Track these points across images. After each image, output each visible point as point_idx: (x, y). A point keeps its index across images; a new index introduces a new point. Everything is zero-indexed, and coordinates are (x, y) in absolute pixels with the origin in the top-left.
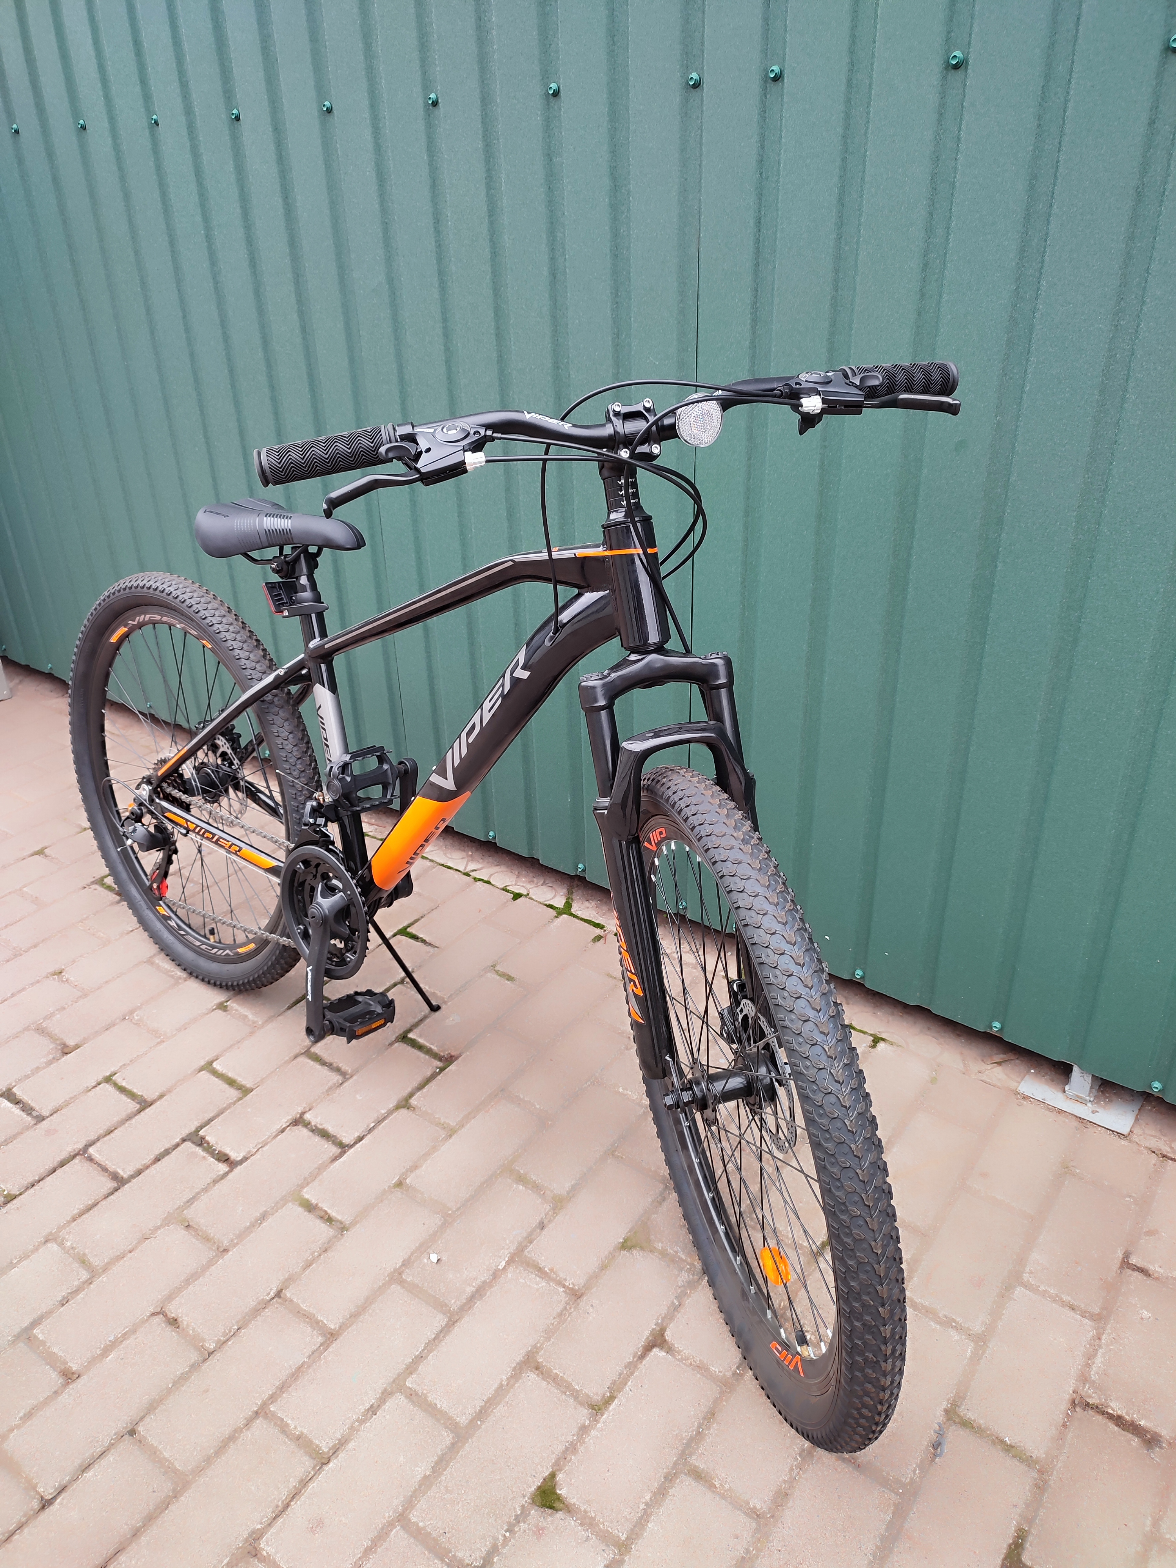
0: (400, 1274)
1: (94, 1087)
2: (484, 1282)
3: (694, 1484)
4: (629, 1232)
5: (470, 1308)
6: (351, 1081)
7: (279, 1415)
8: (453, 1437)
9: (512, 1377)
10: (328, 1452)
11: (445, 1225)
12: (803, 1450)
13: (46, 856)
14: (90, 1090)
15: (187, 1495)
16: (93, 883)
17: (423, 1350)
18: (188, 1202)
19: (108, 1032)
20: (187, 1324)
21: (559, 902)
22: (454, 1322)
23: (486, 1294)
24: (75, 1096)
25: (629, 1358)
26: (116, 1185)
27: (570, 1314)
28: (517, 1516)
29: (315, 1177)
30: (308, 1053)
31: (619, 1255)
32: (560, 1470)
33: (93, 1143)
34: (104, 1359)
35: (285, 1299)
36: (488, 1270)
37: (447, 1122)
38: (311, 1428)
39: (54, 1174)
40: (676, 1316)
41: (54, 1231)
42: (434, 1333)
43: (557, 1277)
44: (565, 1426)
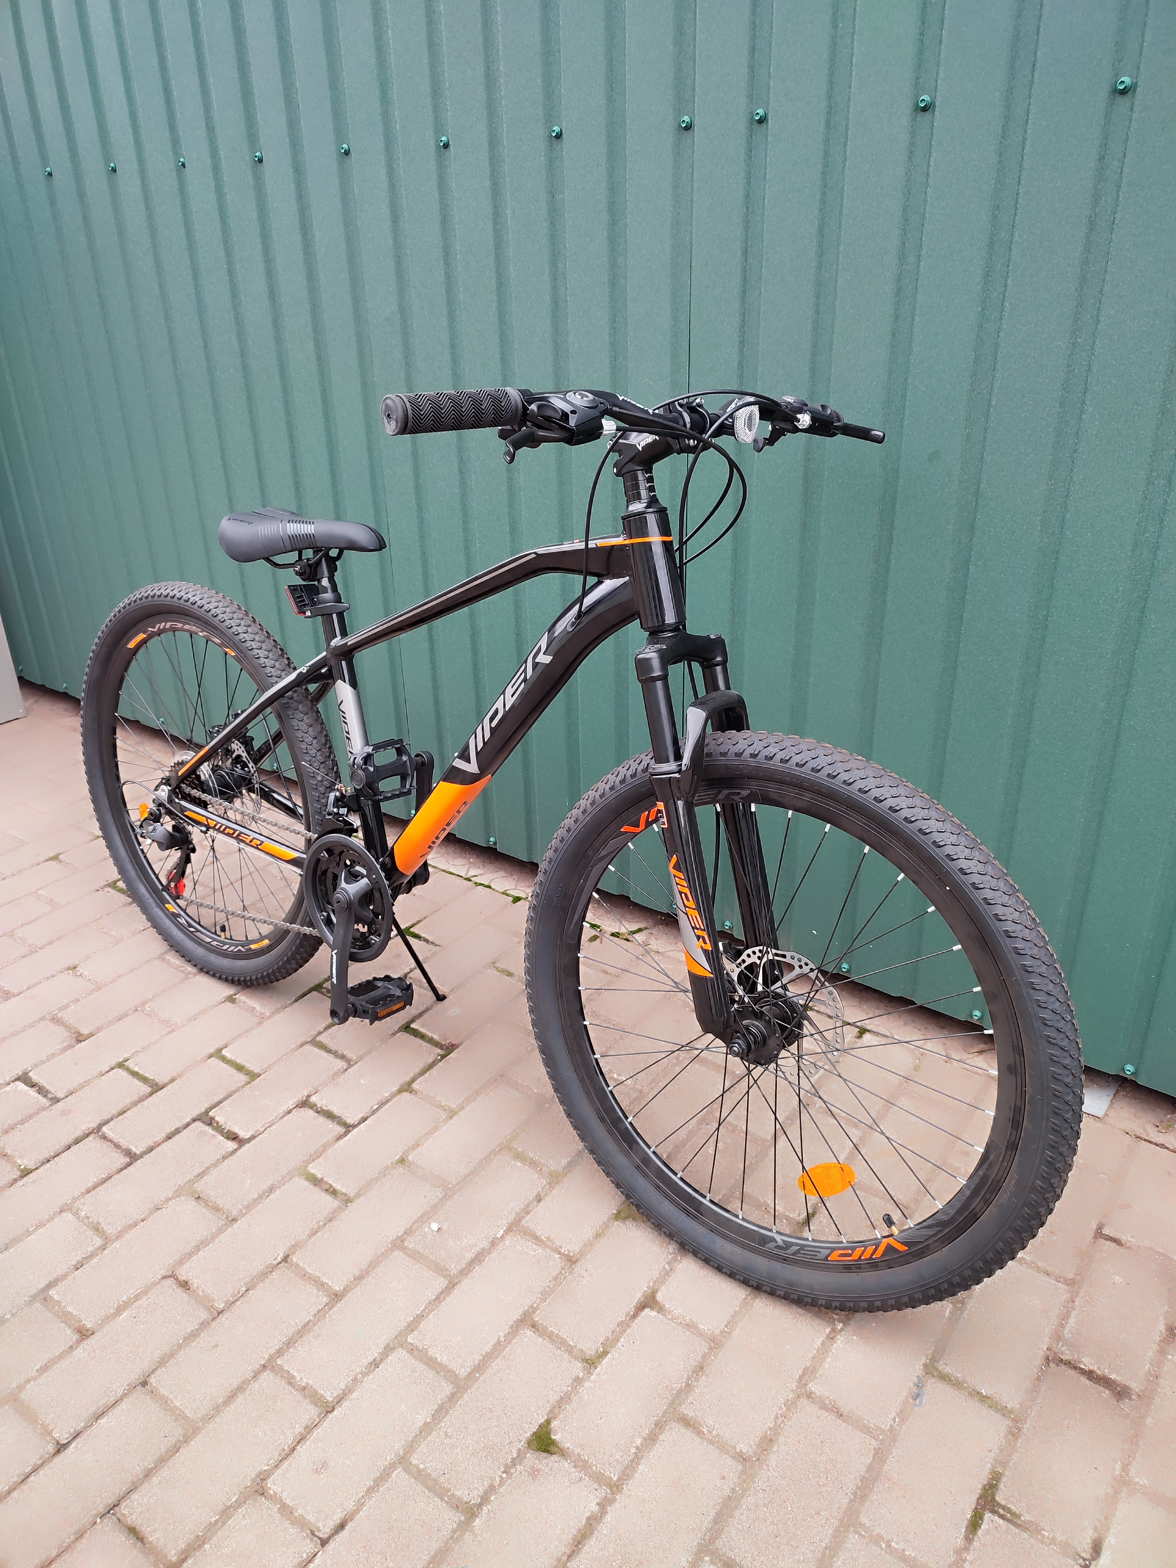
0: (402, 1241)
1: (107, 1072)
2: (483, 1249)
3: (683, 1430)
4: (622, 1204)
5: (469, 1272)
6: (355, 1066)
7: (285, 1368)
8: (453, 1388)
9: (509, 1334)
10: (333, 1401)
11: (446, 1197)
12: (788, 1400)
13: (60, 861)
14: (103, 1075)
15: (196, 1439)
16: (105, 886)
17: (424, 1310)
18: (198, 1176)
19: (121, 1022)
20: (197, 1287)
22: (455, 1285)
23: (484, 1260)
24: (89, 1080)
25: (622, 1318)
26: (129, 1160)
27: (565, 1278)
28: (513, 1459)
29: (321, 1155)
30: (314, 1042)
31: (613, 1225)
32: (555, 1418)
33: (107, 1122)
34: (117, 1318)
35: (292, 1264)
36: (486, 1238)
37: (448, 1104)
38: (317, 1380)
39: (69, 1151)
40: (667, 1280)
41: (68, 1202)
42: (434, 1295)
43: (553, 1244)
44: (561, 1377)
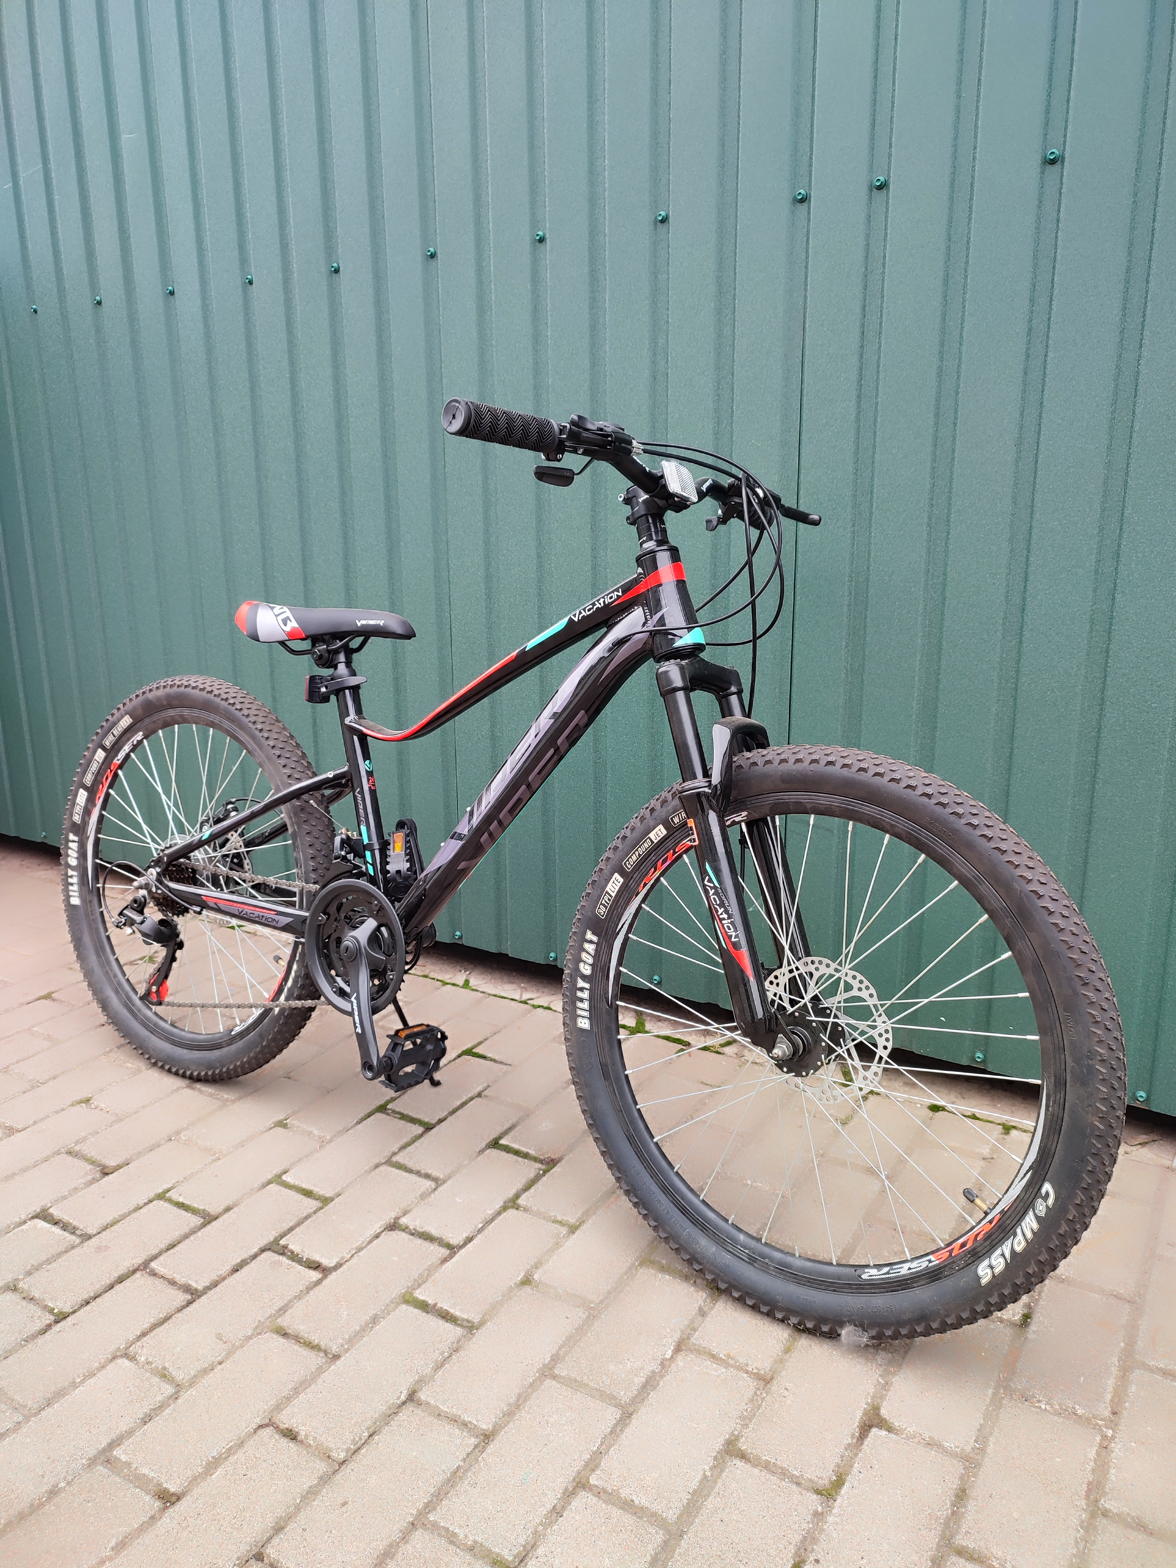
0: (551, 1369)
1: (146, 1204)
2: (653, 1372)
5: (644, 1400)
6: (445, 1185)
7: (442, 1525)
8: (663, 1534)
9: (714, 1467)
10: (514, 1561)
11: (591, 1318)
12: (1082, 1522)
14: (142, 1207)
17: (601, 1445)
18: (280, 1310)
19: (153, 1152)
21: (631, 1023)
22: (631, 1414)
23: (658, 1384)
24: (126, 1213)
25: (848, 1440)
26: (190, 1297)
27: (764, 1399)
29: (427, 1279)
30: (389, 1162)
31: (801, 1337)
32: (804, 1561)
33: (154, 1257)
34: (209, 1477)
35: (419, 1404)
36: (653, 1359)
37: (565, 1219)
38: (486, 1536)
39: (112, 1291)
40: (886, 1395)
41: (122, 1347)
42: (609, 1427)
43: (736, 1363)
44: (796, 1513)
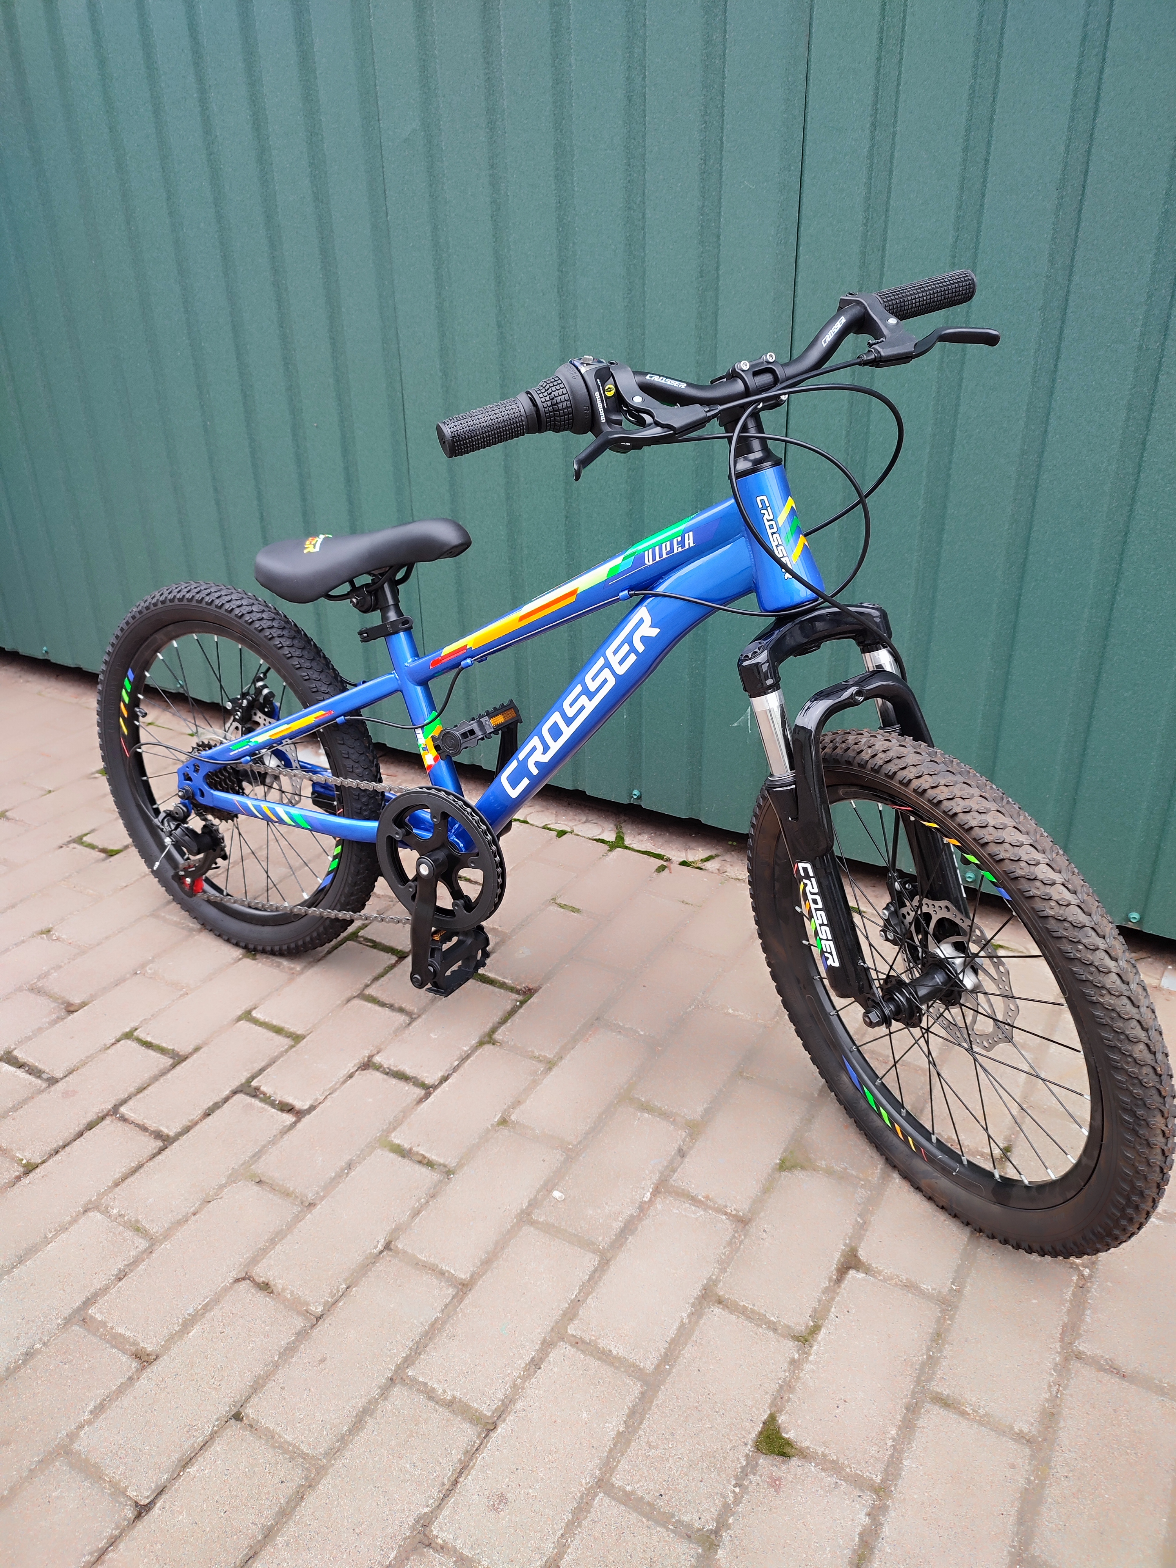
0: (529, 1214)
1: (113, 1044)
2: (632, 1216)
3: (943, 1412)
4: (785, 1151)
5: (621, 1245)
6: (420, 1020)
7: (420, 1380)
8: (641, 1386)
9: (692, 1313)
10: (492, 1416)
11: (569, 1160)
12: (1056, 1365)
13: (8, 819)
14: (109, 1048)
15: (323, 1481)
16: (69, 842)
17: (579, 1293)
18: (254, 1156)
19: (119, 987)
20: (283, 1288)
21: (610, 836)
22: (608, 1261)
23: (636, 1229)
24: (92, 1054)
25: (825, 1283)
26: (161, 1144)
27: (741, 1242)
28: (743, 1468)
29: (402, 1121)
30: (362, 996)
31: (780, 1176)
32: (780, 1411)
33: (124, 1102)
34: (186, 1335)
35: (397, 1252)
36: (632, 1203)
37: (543, 1054)
38: (465, 1391)
39: (82, 1138)
40: (865, 1235)
41: (93, 1199)
42: (587, 1274)
43: (714, 1204)
44: (772, 1361)
